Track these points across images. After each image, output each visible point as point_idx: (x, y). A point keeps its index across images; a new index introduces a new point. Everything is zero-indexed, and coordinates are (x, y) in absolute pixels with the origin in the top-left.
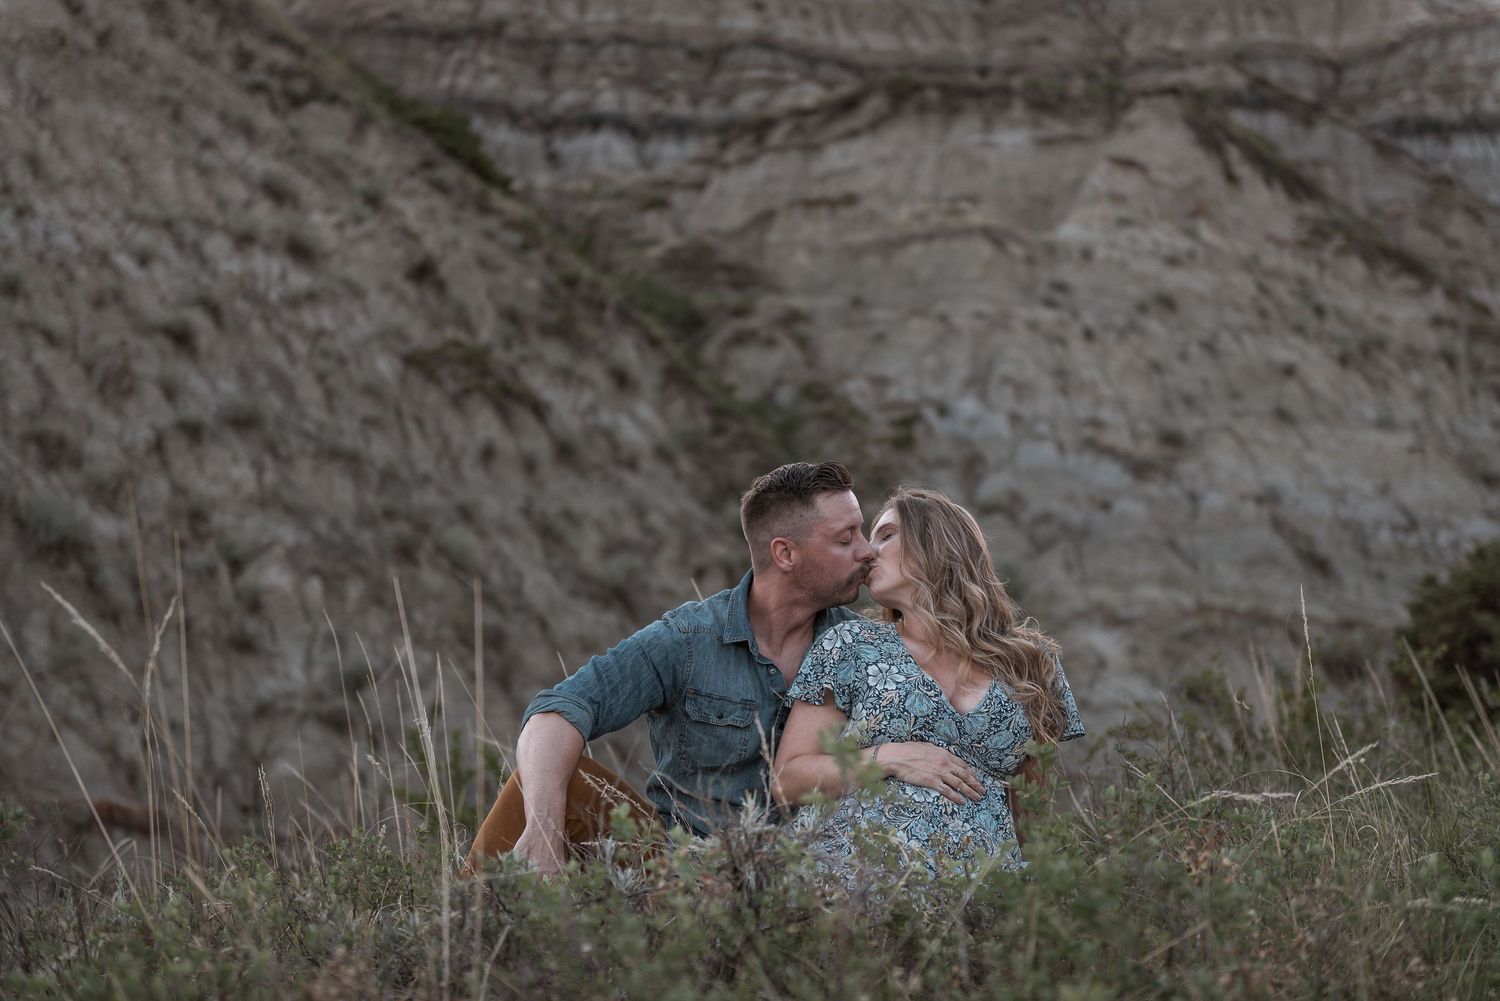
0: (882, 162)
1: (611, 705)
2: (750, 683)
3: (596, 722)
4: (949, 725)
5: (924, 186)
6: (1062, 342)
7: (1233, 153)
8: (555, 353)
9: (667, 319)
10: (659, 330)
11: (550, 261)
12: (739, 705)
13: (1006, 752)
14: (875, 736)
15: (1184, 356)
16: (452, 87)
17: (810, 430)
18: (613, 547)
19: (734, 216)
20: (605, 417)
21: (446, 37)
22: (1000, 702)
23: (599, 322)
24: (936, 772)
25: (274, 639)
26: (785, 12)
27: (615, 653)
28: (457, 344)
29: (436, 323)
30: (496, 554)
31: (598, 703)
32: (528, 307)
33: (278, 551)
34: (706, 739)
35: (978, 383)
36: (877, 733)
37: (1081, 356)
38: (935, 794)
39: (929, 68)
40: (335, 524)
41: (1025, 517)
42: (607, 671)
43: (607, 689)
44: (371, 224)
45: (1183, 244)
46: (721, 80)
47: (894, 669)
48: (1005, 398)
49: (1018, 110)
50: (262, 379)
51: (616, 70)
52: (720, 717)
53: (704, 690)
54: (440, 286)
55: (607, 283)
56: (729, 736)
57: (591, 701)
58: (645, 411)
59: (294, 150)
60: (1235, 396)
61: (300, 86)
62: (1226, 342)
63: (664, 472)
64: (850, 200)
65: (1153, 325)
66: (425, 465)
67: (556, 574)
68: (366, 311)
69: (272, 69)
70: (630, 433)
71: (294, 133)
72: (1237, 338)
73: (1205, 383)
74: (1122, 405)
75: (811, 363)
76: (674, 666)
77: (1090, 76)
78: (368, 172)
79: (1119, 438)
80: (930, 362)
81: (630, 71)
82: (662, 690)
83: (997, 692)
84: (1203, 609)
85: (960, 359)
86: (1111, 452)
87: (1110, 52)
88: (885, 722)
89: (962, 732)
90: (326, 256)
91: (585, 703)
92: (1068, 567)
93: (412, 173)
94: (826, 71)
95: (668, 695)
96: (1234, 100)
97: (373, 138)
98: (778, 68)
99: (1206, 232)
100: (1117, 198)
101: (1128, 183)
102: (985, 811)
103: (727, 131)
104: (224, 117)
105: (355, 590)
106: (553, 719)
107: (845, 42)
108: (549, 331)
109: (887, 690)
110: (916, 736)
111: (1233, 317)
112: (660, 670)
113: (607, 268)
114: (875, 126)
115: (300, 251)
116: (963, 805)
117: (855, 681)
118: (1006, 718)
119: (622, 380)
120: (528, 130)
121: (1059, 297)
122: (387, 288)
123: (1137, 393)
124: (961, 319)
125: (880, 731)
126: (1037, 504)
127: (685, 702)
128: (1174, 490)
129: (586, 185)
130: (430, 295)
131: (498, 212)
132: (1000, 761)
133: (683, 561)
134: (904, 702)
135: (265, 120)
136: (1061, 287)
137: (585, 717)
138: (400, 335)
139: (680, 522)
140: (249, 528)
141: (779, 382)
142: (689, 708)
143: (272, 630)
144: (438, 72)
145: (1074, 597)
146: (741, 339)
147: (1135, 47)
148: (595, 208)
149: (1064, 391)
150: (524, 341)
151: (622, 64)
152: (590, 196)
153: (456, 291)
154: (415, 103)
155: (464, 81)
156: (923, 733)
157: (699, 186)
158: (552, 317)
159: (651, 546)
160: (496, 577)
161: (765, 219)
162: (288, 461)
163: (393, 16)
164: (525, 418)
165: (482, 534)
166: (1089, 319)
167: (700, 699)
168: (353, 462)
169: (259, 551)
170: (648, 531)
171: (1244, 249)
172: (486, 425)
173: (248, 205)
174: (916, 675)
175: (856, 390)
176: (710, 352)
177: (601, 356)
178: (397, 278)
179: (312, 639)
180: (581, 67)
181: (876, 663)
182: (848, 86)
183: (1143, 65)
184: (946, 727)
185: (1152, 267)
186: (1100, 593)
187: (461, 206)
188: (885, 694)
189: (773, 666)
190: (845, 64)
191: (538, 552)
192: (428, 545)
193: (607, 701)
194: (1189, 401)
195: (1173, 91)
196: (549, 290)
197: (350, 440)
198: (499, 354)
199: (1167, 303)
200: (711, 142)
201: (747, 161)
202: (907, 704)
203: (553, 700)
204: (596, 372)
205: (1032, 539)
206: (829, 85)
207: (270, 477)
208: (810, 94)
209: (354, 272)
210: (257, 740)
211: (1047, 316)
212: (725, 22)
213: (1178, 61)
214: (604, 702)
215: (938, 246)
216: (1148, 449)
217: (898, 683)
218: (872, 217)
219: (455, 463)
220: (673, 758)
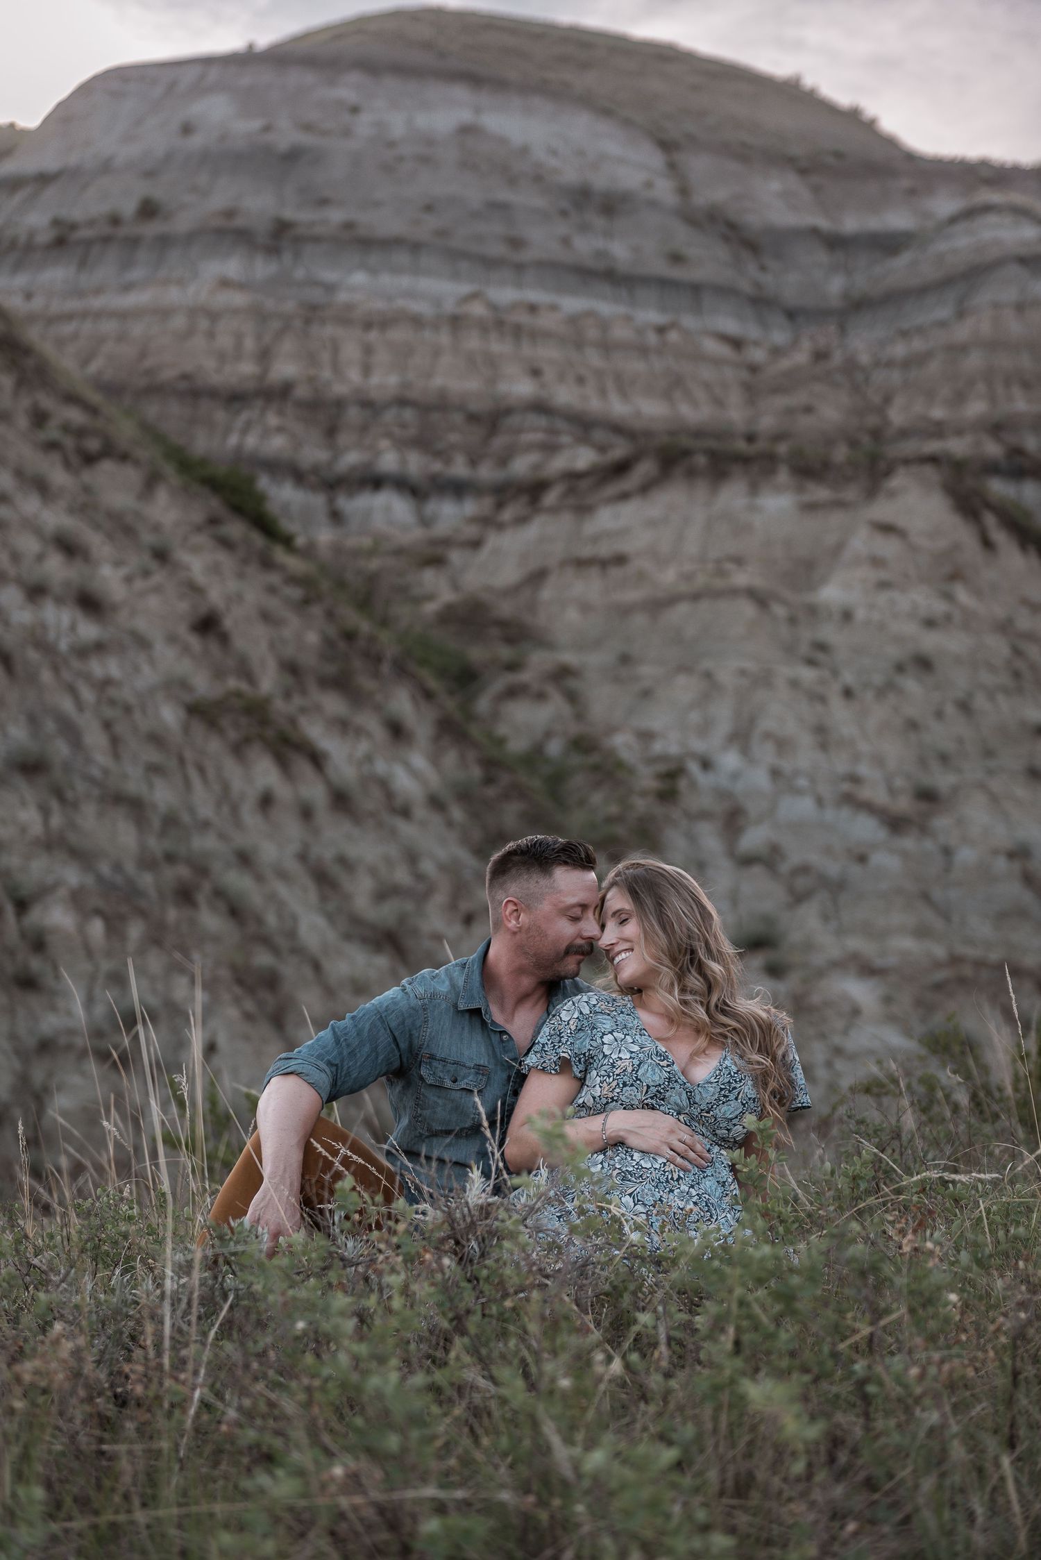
0: (651, 523)
1: (349, 1067)
2: (483, 1049)
3: (334, 1084)
4: (680, 1095)
5: (692, 547)
6: (822, 699)
7: (990, 520)
8: (334, 704)
9: (442, 673)
10: (433, 683)
11: (330, 615)
12: (472, 1070)
13: (734, 1121)
14: (607, 1103)
15: (939, 715)
16: (239, 449)
17: (578, 781)
18: (384, 893)
19: (509, 574)
20: (380, 767)
21: (235, 399)
22: (730, 1073)
23: (376, 675)
24: (663, 1139)
25: (57, 977)
26: (561, 378)
27: (353, 1018)
28: (238, 694)
29: (219, 674)
30: (272, 897)
31: (336, 1065)
32: (309, 660)
33: (62, 892)
34: (440, 1102)
35: (741, 738)
36: (610, 1100)
37: (840, 714)
38: (661, 1160)
39: (699, 433)
40: (118, 867)
41: (784, 868)
42: (346, 1034)
43: (345, 1053)
44: (159, 577)
45: (940, 607)
46: (499, 442)
47: (629, 1039)
48: (766, 754)
49: (783, 476)
50: (50, 726)
51: (397, 431)
52: (455, 1081)
53: (439, 1055)
54: (224, 639)
55: (385, 637)
56: (463, 1100)
57: (330, 1064)
58: (419, 760)
59: (85, 506)
60: (989, 753)
61: (93, 445)
62: (980, 702)
63: (436, 819)
64: (620, 560)
65: (911, 684)
66: (206, 810)
67: (330, 917)
68: (152, 662)
69: (66, 428)
70: (404, 783)
71: (87, 489)
72: (991, 696)
73: (960, 741)
74: (878, 761)
75: (580, 716)
76: (410, 1031)
77: (853, 443)
78: (157, 528)
79: (876, 793)
80: (695, 717)
81: (412, 432)
82: (398, 1054)
83: (727, 1063)
84: (955, 960)
85: (724, 714)
86: (868, 807)
87: (872, 421)
88: (618, 1090)
89: (692, 1101)
90: (114, 608)
91: (323, 1065)
92: (825, 918)
93: (199, 529)
94: (599, 435)
95: (405, 1060)
96: (992, 468)
97: (162, 496)
98: (553, 432)
99: (962, 595)
100: (877, 562)
101: (889, 547)
102: (710, 1178)
103: (503, 492)
104: (19, 473)
105: (135, 931)
106: (292, 1080)
107: (618, 408)
108: (327, 683)
109: (621, 1059)
110: (647, 1104)
111: (987, 678)
112: (396, 1034)
113: (384, 622)
114: (645, 489)
115: (90, 603)
116: (690, 1171)
117: (589, 1050)
118: (735, 1088)
119: (397, 731)
120: (313, 488)
121: (820, 656)
122: (172, 639)
123: (895, 750)
124: (726, 676)
125: (612, 1098)
126: (796, 855)
127: (420, 1066)
128: (929, 845)
129: (366, 542)
130: (214, 647)
131: (281, 568)
132: (728, 1130)
133: (453, 906)
134: (637, 1071)
135: (59, 477)
136: (822, 647)
137: (324, 1079)
138: (184, 684)
139: (451, 868)
140: (37, 869)
141: (548, 734)
142: (424, 1072)
143: (55, 968)
144: (227, 431)
145: (830, 946)
146: (513, 693)
147: (897, 416)
148: (374, 564)
149: (824, 746)
150: (304, 692)
151: (403, 426)
152: (372, 553)
153: (239, 643)
154: (203, 462)
155: (251, 441)
156: (654, 1102)
157: (476, 544)
158: (331, 669)
159: (421, 892)
160: (271, 920)
161: (538, 577)
162: (75, 805)
163: (185, 377)
164: (303, 767)
165: (259, 878)
166: (848, 677)
167: (435, 1064)
168: (136, 807)
169: (44, 892)
170: (420, 877)
171: (1000, 612)
172: (265, 773)
173: (40, 558)
174: (650, 1046)
175: (623, 743)
176: (483, 704)
177: (378, 708)
178: (183, 630)
179: (93, 978)
180: (364, 429)
181: (611, 1033)
182: (620, 450)
183: (904, 433)
184: (676, 1096)
185: (910, 628)
186: (855, 943)
187: (245, 561)
188: (619, 1063)
189: (504, 1032)
190: (618, 429)
191: (313, 895)
192: (207, 887)
193: (345, 1063)
194: (944, 758)
195: (933, 460)
196: (328, 642)
197: (134, 784)
198: (279, 705)
199: (924, 663)
200: (487, 503)
201: (522, 521)
202: (640, 1073)
203: (293, 1062)
204: (372, 723)
205: (791, 890)
206: (602, 449)
207: (56, 821)
208: (584, 458)
209: (141, 624)
210: (38, 1075)
211: (808, 675)
212: (503, 387)
213: (938, 430)
214: (342, 1065)
215: (704, 605)
216: (904, 805)
217: (632, 1052)
218: (641, 576)
219: (235, 810)
220: (410, 1122)
